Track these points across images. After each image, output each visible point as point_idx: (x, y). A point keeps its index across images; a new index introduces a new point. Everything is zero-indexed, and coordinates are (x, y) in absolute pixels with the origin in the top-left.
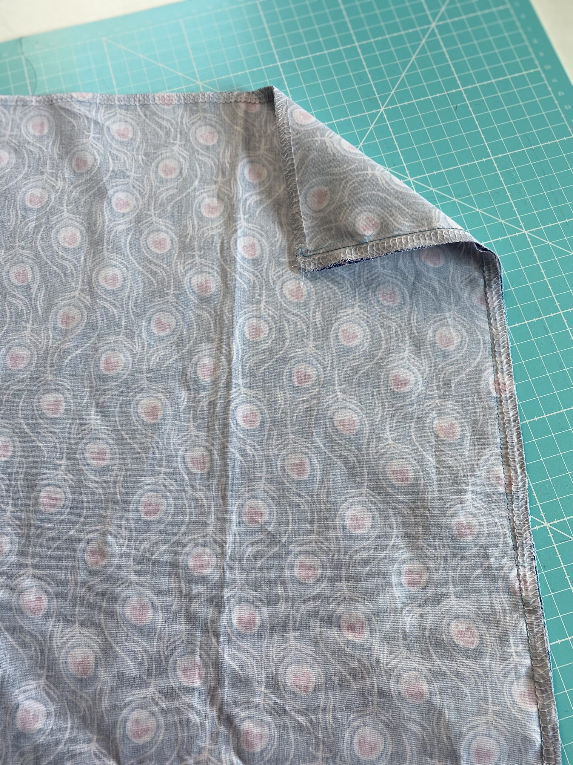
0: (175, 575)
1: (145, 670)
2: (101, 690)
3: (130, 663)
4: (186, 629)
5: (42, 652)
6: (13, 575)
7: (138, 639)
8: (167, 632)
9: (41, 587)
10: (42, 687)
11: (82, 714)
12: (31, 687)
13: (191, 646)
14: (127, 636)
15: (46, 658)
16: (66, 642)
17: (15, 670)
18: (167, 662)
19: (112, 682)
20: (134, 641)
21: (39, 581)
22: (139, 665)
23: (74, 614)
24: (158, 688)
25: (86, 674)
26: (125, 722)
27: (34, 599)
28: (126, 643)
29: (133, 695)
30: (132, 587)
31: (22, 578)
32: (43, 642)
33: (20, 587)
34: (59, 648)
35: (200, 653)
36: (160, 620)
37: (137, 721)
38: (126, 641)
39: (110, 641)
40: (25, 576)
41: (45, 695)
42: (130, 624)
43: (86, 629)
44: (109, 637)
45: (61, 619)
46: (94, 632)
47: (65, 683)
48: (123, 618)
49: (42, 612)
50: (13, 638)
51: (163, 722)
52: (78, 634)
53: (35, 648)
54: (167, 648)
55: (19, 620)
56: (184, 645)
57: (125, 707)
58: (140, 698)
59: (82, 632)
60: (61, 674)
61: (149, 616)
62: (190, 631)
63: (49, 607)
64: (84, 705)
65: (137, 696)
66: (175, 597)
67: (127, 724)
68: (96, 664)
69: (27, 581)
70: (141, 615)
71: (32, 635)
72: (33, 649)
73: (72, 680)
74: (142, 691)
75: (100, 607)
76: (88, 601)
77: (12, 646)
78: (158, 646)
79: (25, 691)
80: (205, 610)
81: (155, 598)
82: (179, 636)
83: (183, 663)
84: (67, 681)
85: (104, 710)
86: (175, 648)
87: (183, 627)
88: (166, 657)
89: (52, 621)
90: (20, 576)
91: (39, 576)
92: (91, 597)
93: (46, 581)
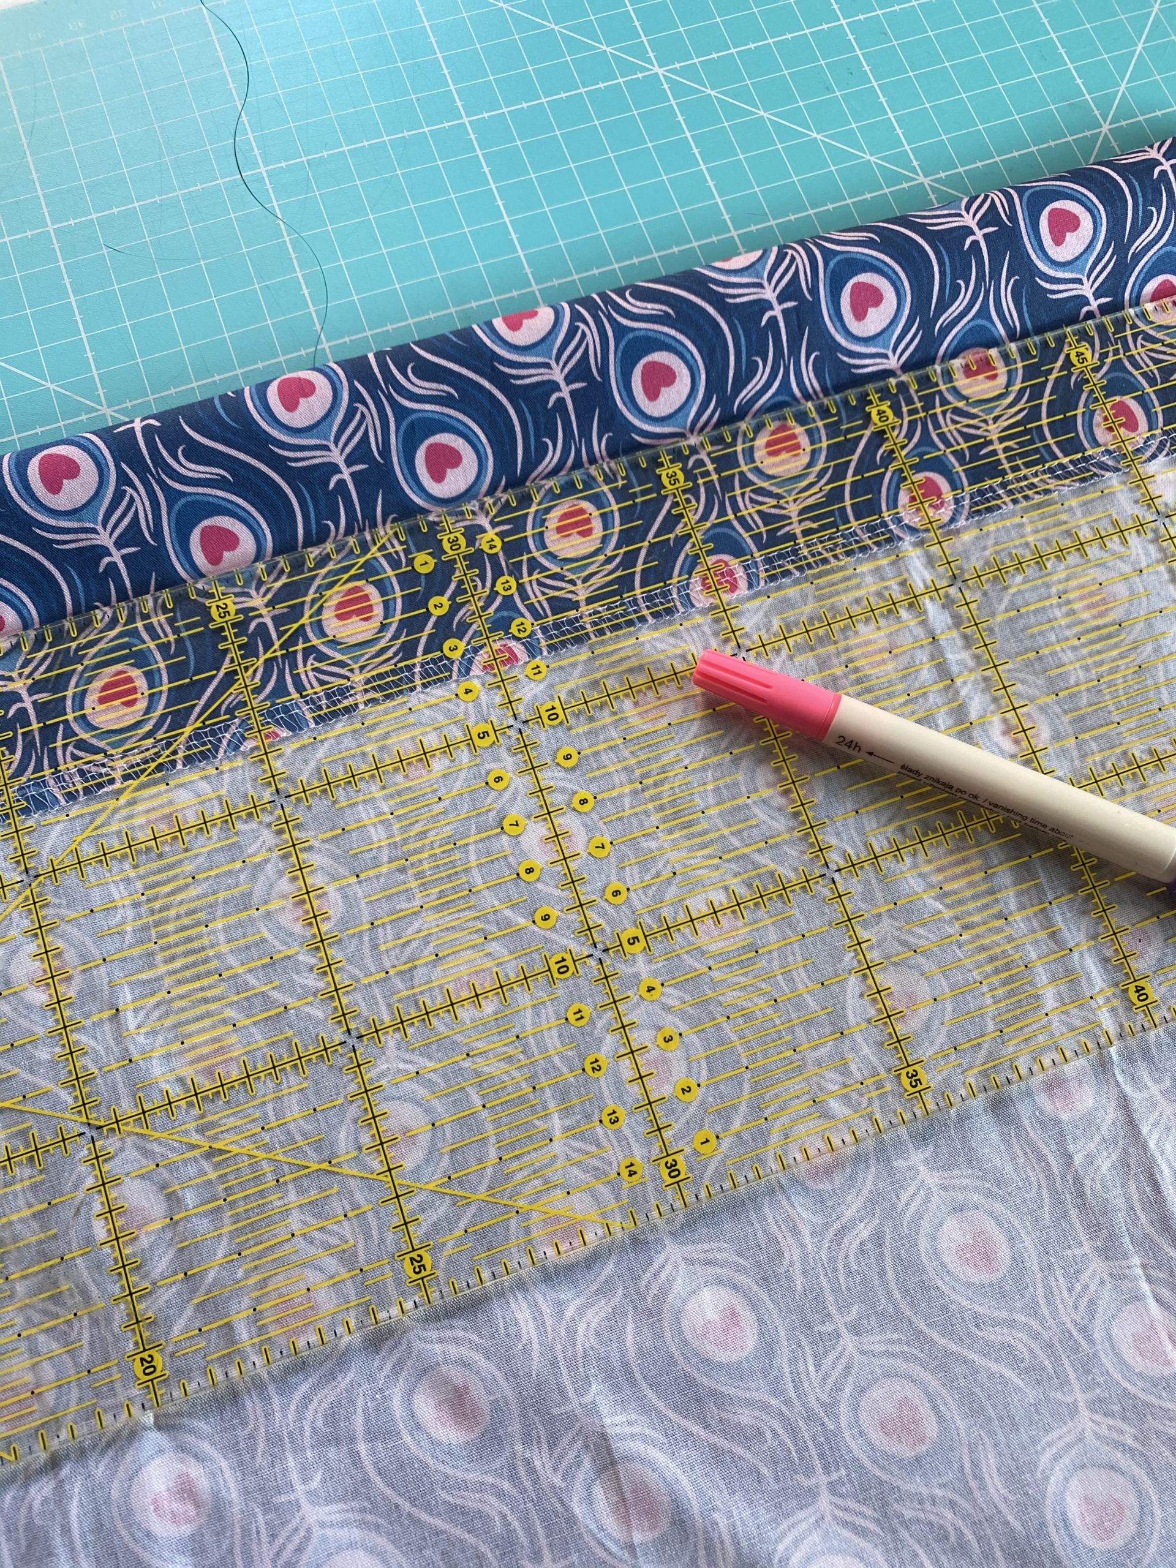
0: (1018, 1136)
1: (1050, 1378)
2: (975, 1464)
3: (1009, 1373)
4: (1097, 1249)
5: (794, 1432)
6: (636, 1279)
7: (1004, 1314)
8: (1059, 1272)
9: (719, 1281)
10: (828, 1518)
11: (953, 1539)
12: (804, 1526)
13: (1125, 1285)
14: (976, 1315)
15: (810, 1443)
16: (838, 1388)
17: (750, 1502)
18: (1091, 1341)
19: (991, 1433)
20: (996, 1323)
21: (710, 1270)
22: (1032, 1371)
23: (829, 1315)
24: (1097, 1405)
25: (922, 1441)
26: (1063, 1514)
27: (716, 1318)
28: (981, 1334)
29: (1050, 1444)
30: (935, 1199)
31: (663, 1276)
32: (784, 1409)
33: (670, 1298)
34: (830, 1407)
35: (1153, 1292)
36: (1032, 1249)
37: (1088, 1500)
38: (978, 1326)
39: (943, 1341)
40: (669, 1268)
41: (846, 1533)
42: (969, 1285)
43: (871, 1338)
44: (935, 1336)
45: (802, 1338)
46: (895, 1336)
47: (881, 1483)
48: (947, 1279)
49: (751, 1341)
50: (707, 1426)
51: (1145, 1478)
52: (858, 1358)
53: (773, 1431)
54: (1076, 1308)
55: (705, 1381)
56: (1109, 1286)
57: (1046, 1479)
58: (1069, 1446)
59: (866, 1348)
60: (862, 1467)
61: (1004, 1252)
62: (1109, 1250)
63: (761, 1321)
64: (949, 1515)
65: (1061, 1444)
66: (1040, 1186)
67: (1069, 1514)
68: (935, 1409)
69: (679, 1281)
70: (985, 1256)
71: (749, 1403)
72: (769, 1435)
73: (895, 1470)
74: (1065, 1430)
75: (882, 1274)
76: (849, 1273)
77: (713, 1447)
78: (1054, 1314)
79: (796, 1543)
80: (1119, 1191)
81: (999, 1207)
82: (1088, 1273)
83: (1125, 1329)
84: (884, 1477)
85: (1002, 1507)
86: (1092, 1302)
87: (1087, 1247)
88: (1083, 1330)
89: (784, 1351)
90: (656, 1275)
91: (702, 1256)
92: (852, 1258)
93: (724, 1264)
